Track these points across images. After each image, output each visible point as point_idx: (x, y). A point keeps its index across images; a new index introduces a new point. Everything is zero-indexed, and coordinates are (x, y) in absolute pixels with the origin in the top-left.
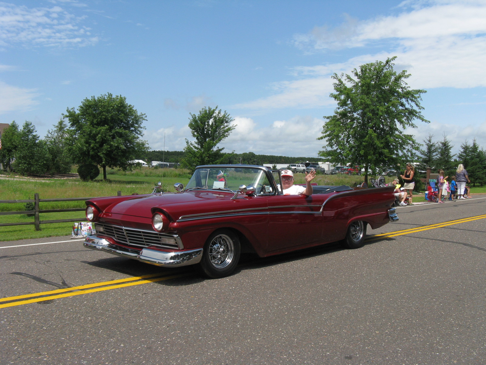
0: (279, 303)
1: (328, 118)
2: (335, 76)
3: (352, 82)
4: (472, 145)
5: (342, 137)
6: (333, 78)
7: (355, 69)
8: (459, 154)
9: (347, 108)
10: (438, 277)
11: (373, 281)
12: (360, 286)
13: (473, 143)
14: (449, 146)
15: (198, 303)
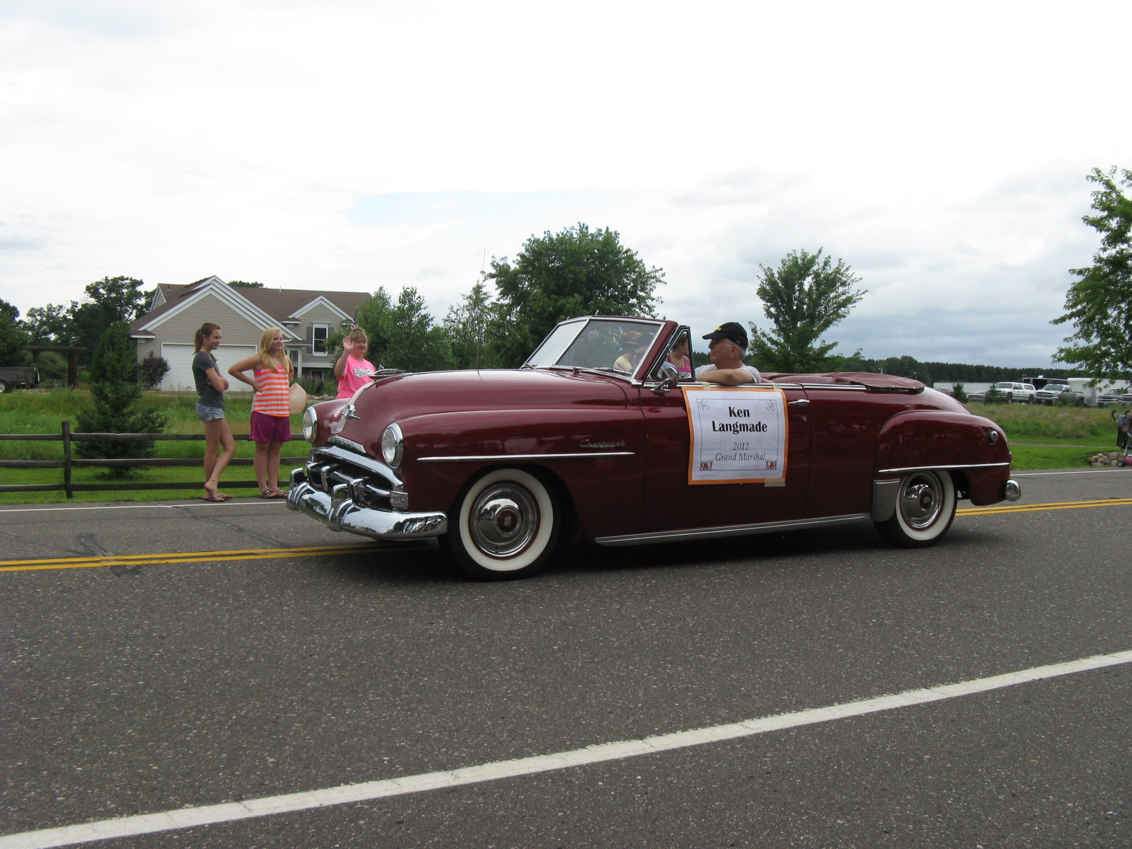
1: (1080, 272)
2: (1097, 176)
5: (1115, 314)
6: (1090, 180)
9: (1125, 246)
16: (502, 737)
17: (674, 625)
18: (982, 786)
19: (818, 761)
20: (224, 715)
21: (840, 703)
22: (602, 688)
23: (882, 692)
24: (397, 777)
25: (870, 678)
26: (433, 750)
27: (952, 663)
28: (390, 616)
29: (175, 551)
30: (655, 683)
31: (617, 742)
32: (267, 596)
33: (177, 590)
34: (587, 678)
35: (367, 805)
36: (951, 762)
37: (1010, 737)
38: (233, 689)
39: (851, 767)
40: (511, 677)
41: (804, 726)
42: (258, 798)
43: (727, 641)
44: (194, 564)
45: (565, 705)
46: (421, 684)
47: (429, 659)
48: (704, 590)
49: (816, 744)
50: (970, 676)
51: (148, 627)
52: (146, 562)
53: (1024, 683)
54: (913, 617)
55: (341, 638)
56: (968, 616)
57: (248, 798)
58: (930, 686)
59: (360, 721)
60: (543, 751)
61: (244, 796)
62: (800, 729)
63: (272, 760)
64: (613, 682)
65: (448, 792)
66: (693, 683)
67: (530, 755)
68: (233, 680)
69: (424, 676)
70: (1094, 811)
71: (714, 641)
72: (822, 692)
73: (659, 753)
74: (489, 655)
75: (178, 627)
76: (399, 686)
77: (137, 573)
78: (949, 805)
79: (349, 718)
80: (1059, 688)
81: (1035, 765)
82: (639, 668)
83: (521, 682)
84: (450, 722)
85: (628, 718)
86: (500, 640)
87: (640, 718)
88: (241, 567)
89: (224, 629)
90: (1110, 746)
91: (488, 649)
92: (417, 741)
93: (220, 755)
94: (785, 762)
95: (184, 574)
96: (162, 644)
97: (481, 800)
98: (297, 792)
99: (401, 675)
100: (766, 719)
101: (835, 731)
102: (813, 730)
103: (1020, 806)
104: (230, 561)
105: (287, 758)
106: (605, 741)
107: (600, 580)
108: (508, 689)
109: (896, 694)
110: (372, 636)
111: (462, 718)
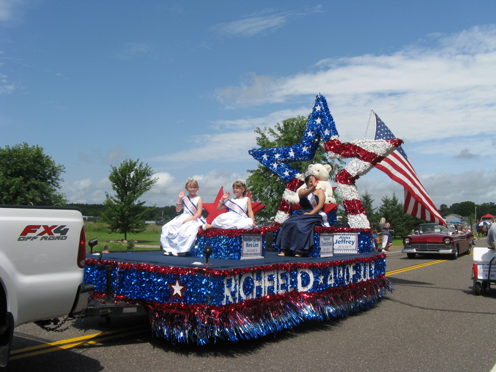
0: (202, 368)
1: (251, 172)
2: (258, 131)
3: (275, 136)
4: (391, 199)
5: (266, 190)
6: (256, 132)
7: (278, 124)
8: (380, 207)
10: (363, 334)
11: (299, 340)
12: (285, 346)
13: (393, 196)
14: (370, 200)
15: (118, 370)
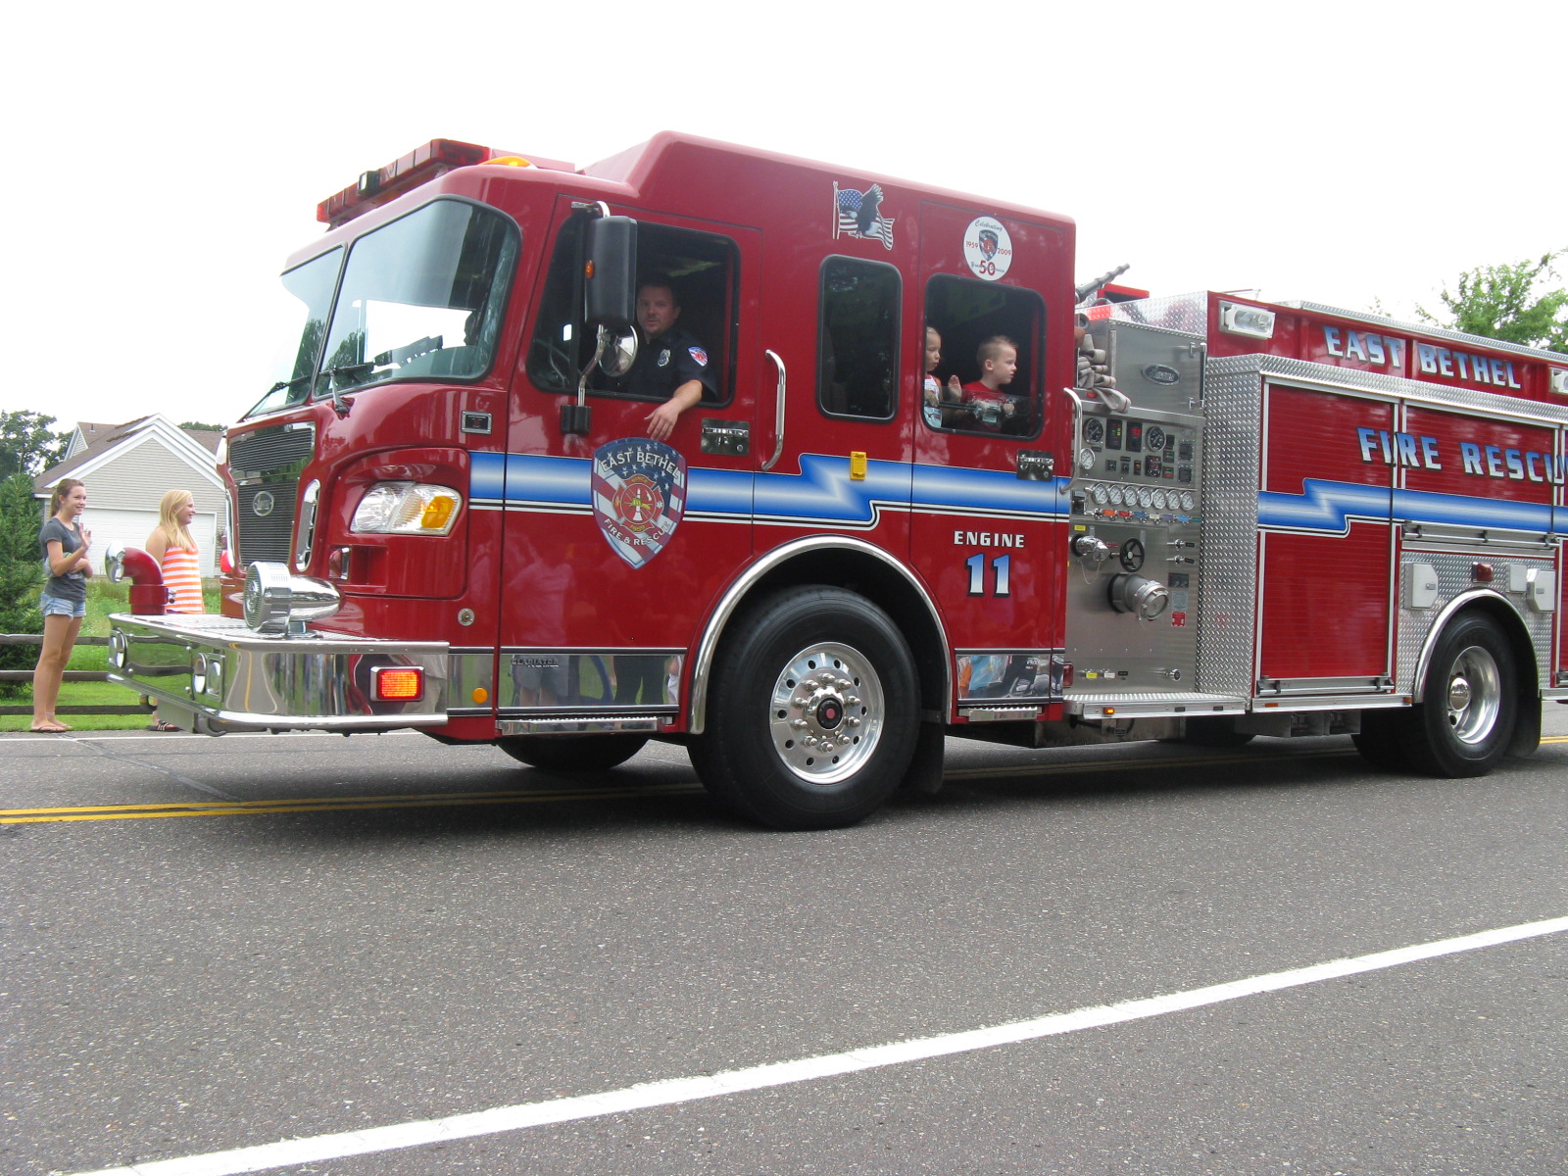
16: (515, 1071)
17: (769, 915)
18: (1172, 1139)
19: (952, 1106)
20: (122, 1040)
21: (988, 1026)
22: (661, 1004)
23: (1047, 1010)
24: (361, 1129)
25: (1033, 991)
26: (416, 1091)
27: (1147, 970)
28: (372, 900)
29: (74, 805)
30: (735, 996)
31: (676, 1079)
32: (200, 869)
33: (71, 860)
34: (642, 989)
35: (315, 1168)
36: (1132, 1108)
37: (1214, 1073)
38: (139, 1003)
39: (995, 1115)
40: (536, 987)
41: (936, 1057)
42: (160, 1159)
43: (841, 939)
44: (101, 823)
45: (606, 1027)
46: (408, 996)
47: (422, 961)
48: (815, 866)
49: (950, 1083)
50: (1169, 988)
51: (23, 913)
52: (30, 820)
53: (1241, 998)
54: (1099, 908)
55: (301, 930)
56: (1174, 905)
57: (144, 1161)
58: (1113, 1002)
59: (316, 1049)
60: (571, 1092)
61: (138, 1158)
62: (929, 1061)
63: (185, 1105)
64: (677, 994)
65: (432, 1151)
66: (788, 997)
67: (552, 1097)
68: (140, 990)
69: (413, 985)
70: (1317, 1171)
71: (823, 939)
72: (966, 1010)
73: (732, 1094)
74: (507, 956)
75: (68, 913)
76: (377, 999)
77: (14, 836)
78: (1125, 1166)
79: (302, 1043)
80: (1287, 1004)
81: (1245, 1110)
82: (714, 976)
83: (548, 994)
84: (445, 1051)
85: (694, 1046)
86: (525, 935)
87: (709, 1045)
88: (168, 827)
89: (133, 916)
90: (1347, 1083)
91: (507, 947)
92: (395, 1076)
93: (109, 1098)
94: (905, 1108)
95: (84, 837)
96: (42, 939)
97: (477, 1161)
98: (217, 1150)
99: (380, 982)
100: (885, 1047)
101: (978, 1064)
102: (948, 1063)
103: (1219, 1167)
104: (152, 819)
105: (206, 1101)
106: (659, 1078)
107: (672, 851)
108: (529, 1004)
109: (1065, 1013)
110: (346, 927)
111: (462, 1046)
